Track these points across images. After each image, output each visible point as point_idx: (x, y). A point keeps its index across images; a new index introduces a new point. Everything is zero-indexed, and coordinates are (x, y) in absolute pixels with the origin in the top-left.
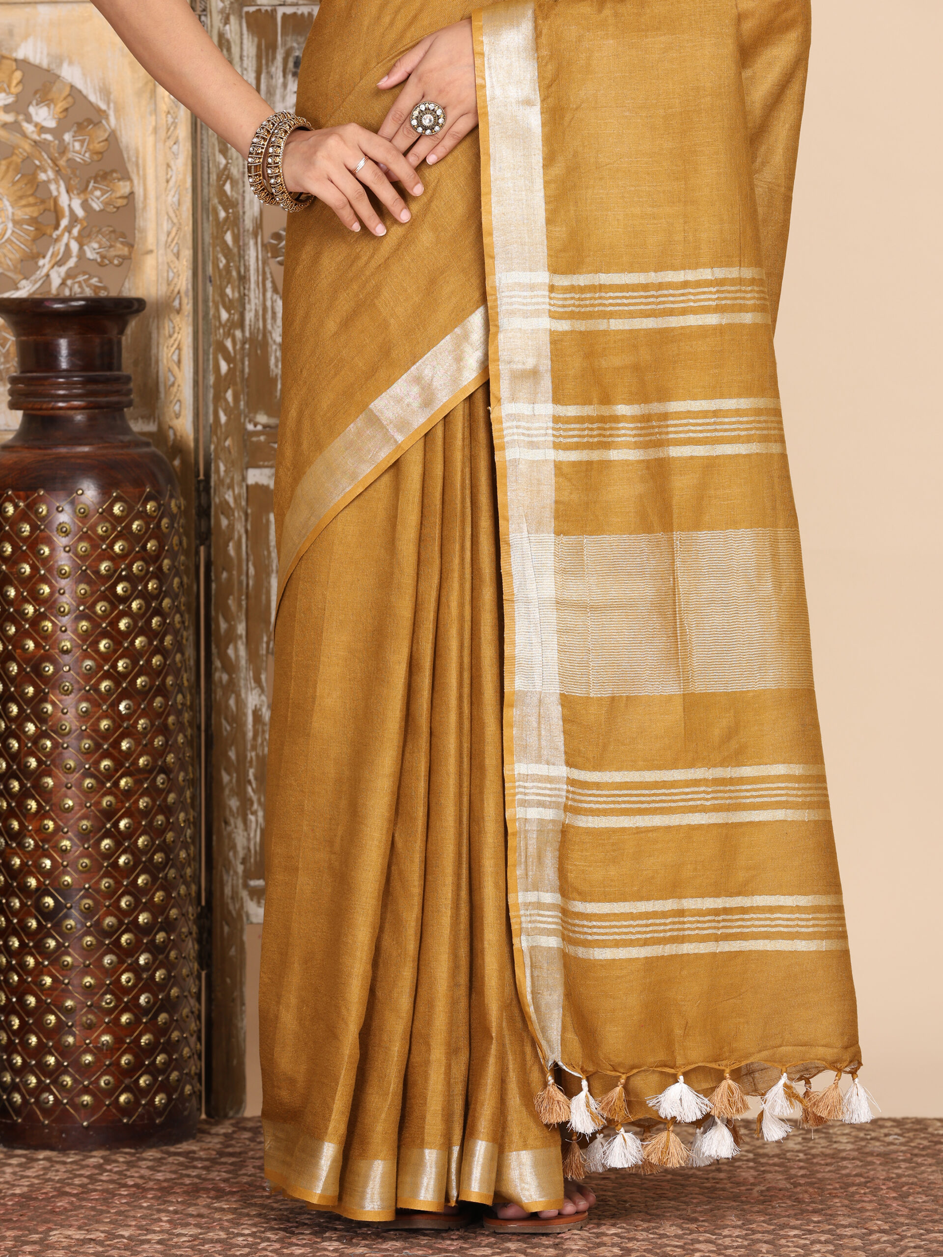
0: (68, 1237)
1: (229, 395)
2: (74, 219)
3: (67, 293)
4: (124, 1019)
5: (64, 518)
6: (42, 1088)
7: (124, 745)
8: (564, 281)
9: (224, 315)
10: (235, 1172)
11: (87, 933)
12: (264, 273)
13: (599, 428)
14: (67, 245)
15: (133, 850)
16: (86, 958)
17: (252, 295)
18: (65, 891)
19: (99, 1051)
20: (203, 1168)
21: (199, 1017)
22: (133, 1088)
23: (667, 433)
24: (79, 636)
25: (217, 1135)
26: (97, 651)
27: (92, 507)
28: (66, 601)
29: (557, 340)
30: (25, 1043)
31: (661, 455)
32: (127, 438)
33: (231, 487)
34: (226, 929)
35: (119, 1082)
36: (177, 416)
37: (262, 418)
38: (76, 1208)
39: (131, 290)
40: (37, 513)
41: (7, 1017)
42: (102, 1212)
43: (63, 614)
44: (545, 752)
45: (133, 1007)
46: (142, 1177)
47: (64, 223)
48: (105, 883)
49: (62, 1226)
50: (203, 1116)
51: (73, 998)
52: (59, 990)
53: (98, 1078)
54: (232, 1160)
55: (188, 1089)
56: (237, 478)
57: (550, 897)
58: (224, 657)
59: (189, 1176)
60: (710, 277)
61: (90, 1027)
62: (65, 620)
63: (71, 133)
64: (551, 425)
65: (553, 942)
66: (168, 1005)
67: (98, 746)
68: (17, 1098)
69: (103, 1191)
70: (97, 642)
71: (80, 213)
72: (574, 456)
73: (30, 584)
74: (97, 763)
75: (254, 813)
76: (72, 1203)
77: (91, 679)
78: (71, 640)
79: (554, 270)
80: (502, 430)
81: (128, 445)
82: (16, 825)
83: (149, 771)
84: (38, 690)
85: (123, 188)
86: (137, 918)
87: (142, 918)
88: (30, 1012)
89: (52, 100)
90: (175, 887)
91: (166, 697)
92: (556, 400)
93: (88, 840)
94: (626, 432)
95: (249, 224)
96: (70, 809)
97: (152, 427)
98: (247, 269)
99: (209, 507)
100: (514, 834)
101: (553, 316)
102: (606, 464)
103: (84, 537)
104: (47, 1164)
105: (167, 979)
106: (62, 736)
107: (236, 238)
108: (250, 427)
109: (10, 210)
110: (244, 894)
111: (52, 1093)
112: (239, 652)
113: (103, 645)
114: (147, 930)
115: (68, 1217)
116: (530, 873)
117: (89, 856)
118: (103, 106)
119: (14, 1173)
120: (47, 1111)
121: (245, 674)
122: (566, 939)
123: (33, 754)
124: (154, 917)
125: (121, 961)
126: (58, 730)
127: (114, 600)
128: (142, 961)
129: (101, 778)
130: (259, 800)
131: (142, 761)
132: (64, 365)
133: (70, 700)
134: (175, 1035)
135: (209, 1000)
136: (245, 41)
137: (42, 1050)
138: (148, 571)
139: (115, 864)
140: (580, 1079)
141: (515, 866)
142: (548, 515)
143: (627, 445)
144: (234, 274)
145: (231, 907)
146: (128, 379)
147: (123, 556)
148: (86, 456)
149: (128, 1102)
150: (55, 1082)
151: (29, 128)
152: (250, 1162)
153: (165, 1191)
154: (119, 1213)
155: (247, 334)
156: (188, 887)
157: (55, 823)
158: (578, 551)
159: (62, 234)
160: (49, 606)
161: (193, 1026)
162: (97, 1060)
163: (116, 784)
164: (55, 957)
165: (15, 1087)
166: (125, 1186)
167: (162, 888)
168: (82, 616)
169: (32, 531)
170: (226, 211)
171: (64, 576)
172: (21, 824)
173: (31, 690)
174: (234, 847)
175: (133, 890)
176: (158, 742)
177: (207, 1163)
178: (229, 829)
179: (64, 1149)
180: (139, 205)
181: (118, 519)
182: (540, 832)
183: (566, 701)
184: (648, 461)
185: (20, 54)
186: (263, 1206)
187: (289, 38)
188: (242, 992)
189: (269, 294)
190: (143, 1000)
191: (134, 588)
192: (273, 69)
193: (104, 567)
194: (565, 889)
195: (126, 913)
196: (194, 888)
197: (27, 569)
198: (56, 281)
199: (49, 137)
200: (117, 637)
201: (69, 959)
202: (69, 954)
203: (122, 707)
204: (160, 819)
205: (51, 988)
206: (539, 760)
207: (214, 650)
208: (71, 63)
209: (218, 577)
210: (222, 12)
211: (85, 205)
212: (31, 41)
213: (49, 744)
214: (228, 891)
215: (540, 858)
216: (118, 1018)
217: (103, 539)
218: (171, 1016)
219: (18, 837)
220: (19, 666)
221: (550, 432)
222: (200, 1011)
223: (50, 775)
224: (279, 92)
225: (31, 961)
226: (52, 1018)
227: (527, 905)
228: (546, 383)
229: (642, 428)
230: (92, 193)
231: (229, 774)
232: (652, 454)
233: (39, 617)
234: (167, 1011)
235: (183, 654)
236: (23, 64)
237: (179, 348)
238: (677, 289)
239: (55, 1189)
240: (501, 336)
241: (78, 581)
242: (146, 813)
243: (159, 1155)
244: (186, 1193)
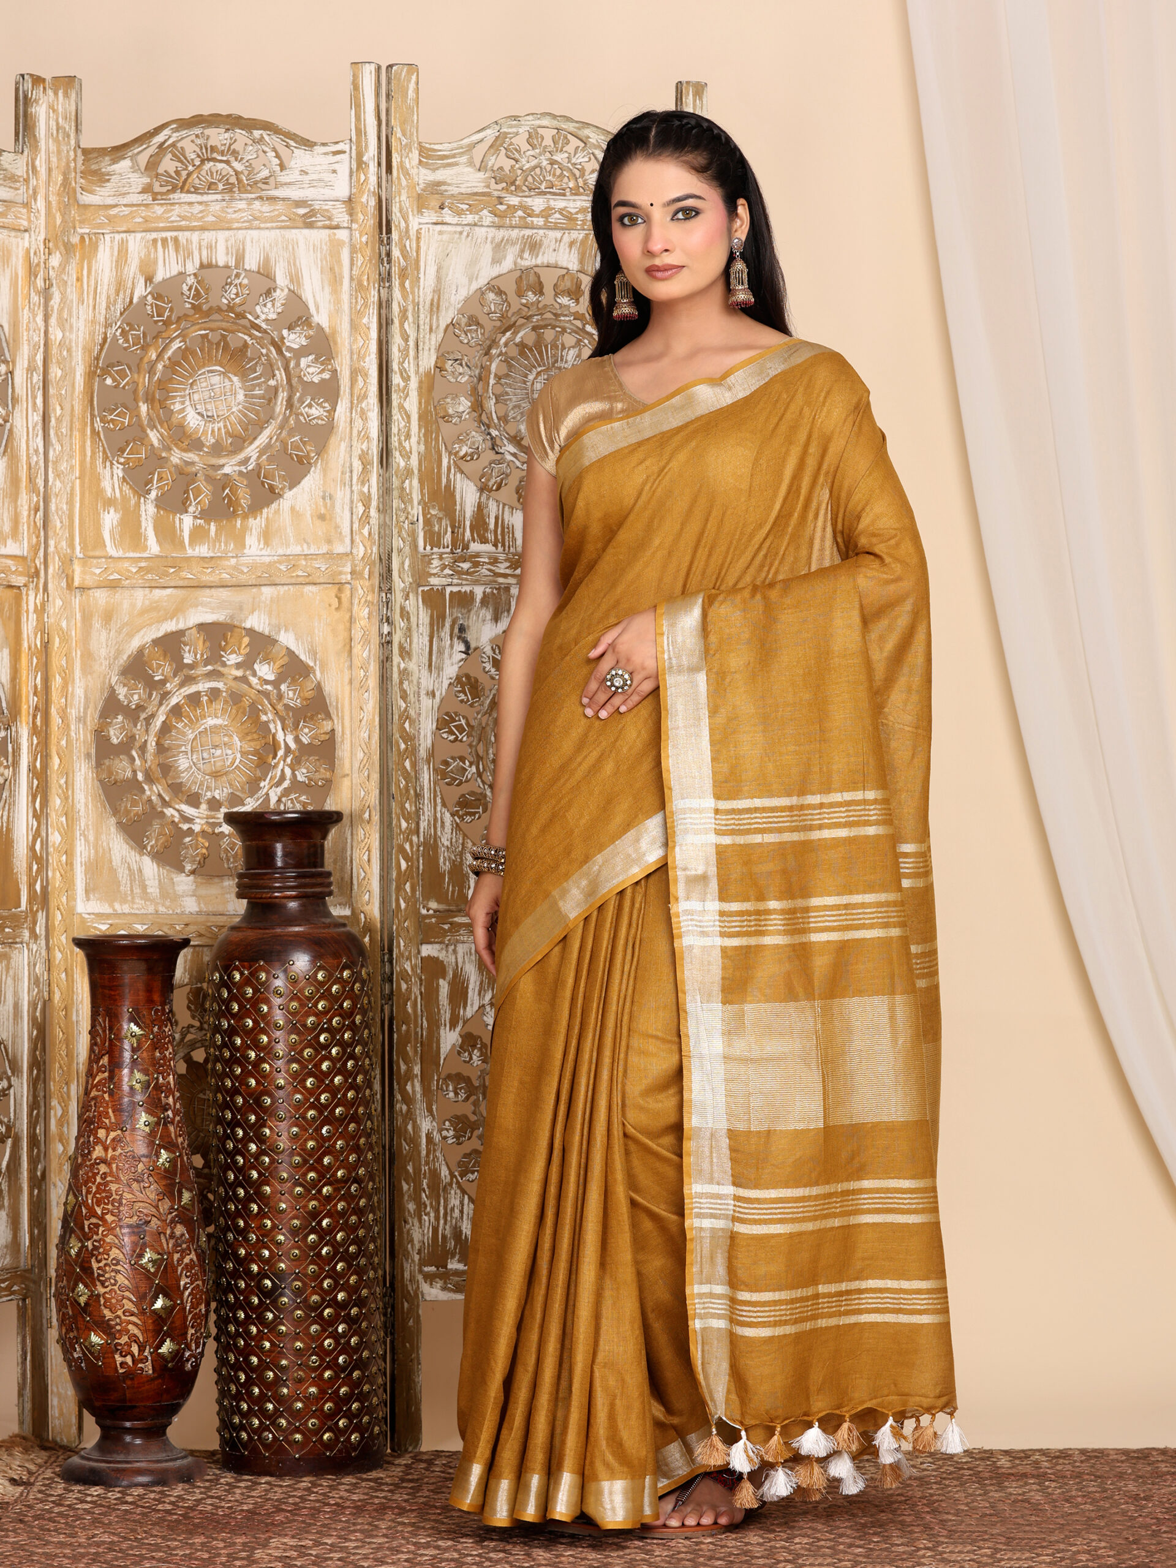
0: (285, 1544)
1: (408, 887)
2: (288, 750)
3: (282, 808)
4: (327, 1374)
5: (279, 983)
6: (263, 1428)
7: (326, 1160)
8: (724, 805)
9: (404, 825)
10: (413, 1495)
11: (298, 1308)
12: (435, 791)
13: (755, 920)
14: (283, 771)
15: (333, 1243)
16: (296, 1327)
17: (426, 809)
18: (279, 1275)
19: (307, 1399)
20: (389, 1491)
21: (385, 1374)
22: (334, 1429)
23: (809, 923)
24: (290, 1075)
25: (399, 1465)
26: (305, 1087)
27: (301, 975)
28: (280, 1049)
29: (721, 852)
30: (250, 1393)
31: (804, 940)
32: (328, 921)
33: (409, 958)
34: (406, 1305)
35: (323, 1424)
36: (368, 903)
37: (433, 905)
38: (290, 1522)
39: (330, 806)
40: (258, 979)
41: (236, 1373)
42: (310, 1525)
43: (278, 1058)
44: (716, 1175)
45: (333, 1365)
46: (341, 1498)
47: (281, 753)
48: (312, 1268)
49: (280, 1535)
50: (389, 1451)
51: (287, 1358)
52: (277, 1352)
53: (307, 1421)
54: (412, 1485)
55: (376, 1429)
56: (414, 951)
57: (720, 1289)
58: (403, 1092)
59: (377, 1497)
60: (840, 800)
61: (300, 1381)
62: (280, 1063)
63: (286, 684)
64: (718, 918)
65: (721, 1324)
66: (362, 1364)
67: (305, 1161)
68: (244, 1435)
69: (311, 1508)
70: (305, 1080)
71: (293, 745)
72: (735, 942)
73: (252, 1036)
74: (305, 1174)
75: (427, 1214)
76: (287, 1517)
77: (299, 1109)
78: (285, 1078)
79: (718, 797)
80: (679, 922)
81: (329, 926)
82: (241, 1223)
83: (345, 1180)
84: (258, 1118)
85: (327, 726)
86: (336, 1296)
87: (341, 1296)
88: (254, 1369)
89: (272, 659)
90: (366, 1272)
91: (358, 1123)
92: (722, 898)
93: (297, 1235)
94: (776, 922)
95: (423, 753)
96: (283, 1211)
97: (347, 912)
98: (422, 788)
99: (392, 974)
100: (692, 1240)
101: (718, 833)
102: (760, 948)
103: (295, 997)
104: (268, 1487)
105: (359, 1344)
106: (278, 1154)
107: (414, 765)
108: (424, 912)
109: (239, 744)
110: (420, 1277)
111: (271, 1432)
112: (415, 1088)
113: (309, 1082)
114: (344, 1305)
115: (284, 1528)
116: (705, 1271)
117: (299, 1248)
118: (311, 664)
119: (242, 1494)
120: (267, 1447)
121: (420, 1106)
122: (732, 1321)
123: (255, 1168)
124: (350, 1295)
125: (324, 1330)
126: (274, 1149)
127: (319, 1047)
128: (340, 1329)
129: (309, 1187)
130: (431, 1204)
131: (339, 1174)
132: (279, 864)
133: (283, 1125)
134: (366, 1388)
135: (393, 1361)
136: (421, 613)
137: (263, 1398)
138: (344, 1024)
139: (319, 1254)
140: (740, 1431)
141: (692, 1264)
142: (716, 989)
143: (779, 933)
144: (412, 792)
145: (410, 1288)
146: (329, 874)
147: (325, 1012)
148: (297, 934)
149: (330, 1440)
150: (273, 1423)
151: (254, 681)
152: (425, 1487)
153: (359, 1509)
154: (323, 1526)
155: (422, 839)
156: (376, 1272)
157: (272, 1221)
158: (741, 1016)
159: (278, 763)
160: (267, 1053)
161: (380, 1381)
162: (306, 1406)
163: (320, 1191)
164: (272, 1326)
165: (242, 1427)
166: (328, 1504)
167: (355, 1273)
168: (293, 1060)
169: (254, 994)
170: (406, 743)
171: (278, 1028)
172: (246, 1222)
173: (253, 1118)
174: (412, 1241)
175: (333, 1275)
176: (352, 1158)
177: (391, 1487)
178: (408, 1227)
179: (281, 1476)
180: (338, 739)
181: (321, 984)
182: (712, 1237)
183: (732, 1134)
184: (794, 945)
185: (248, 625)
186: (436, 1521)
187: (455, 610)
188: (418, 1354)
189: (439, 808)
190: (341, 1359)
191: (333, 1037)
192: (443, 634)
193: (311, 1020)
194: (733, 1282)
195: (327, 1292)
196: (380, 1272)
197: (250, 1023)
198: (273, 799)
199: (269, 687)
200: (320, 1076)
201: (284, 1328)
202: (284, 1325)
203: (324, 1131)
204: (353, 1219)
205: (270, 1351)
206: (711, 1181)
207: (396, 1087)
208: (286, 630)
209: (399, 1030)
210: (403, 590)
211: (297, 740)
212: (256, 613)
213: (267, 1160)
214: (407, 1275)
215: (712, 1258)
216: (321, 1375)
217: (309, 999)
218: (363, 1373)
219: (243, 1232)
220: (244, 1098)
221: (717, 923)
222: (385, 1368)
223: (268, 1185)
224: (447, 651)
225: (254, 1330)
226: (271, 1374)
227: (701, 1295)
228: (714, 885)
229: (790, 919)
230: (302, 730)
231: (408, 1183)
232: (797, 939)
233: (260, 1060)
234: (360, 1369)
235: (371, 1090)
236: (251, 632)
237: (369, 850)
238: (815, 809)
239: (274, 1506)
240: (677, 849)
241: (290, 1033)
242: (343, 1214)
243: (354, 1481)
244: (376, 1510)
